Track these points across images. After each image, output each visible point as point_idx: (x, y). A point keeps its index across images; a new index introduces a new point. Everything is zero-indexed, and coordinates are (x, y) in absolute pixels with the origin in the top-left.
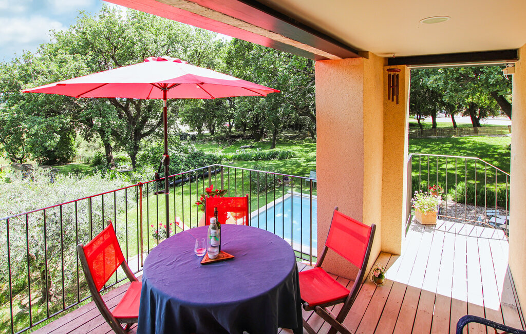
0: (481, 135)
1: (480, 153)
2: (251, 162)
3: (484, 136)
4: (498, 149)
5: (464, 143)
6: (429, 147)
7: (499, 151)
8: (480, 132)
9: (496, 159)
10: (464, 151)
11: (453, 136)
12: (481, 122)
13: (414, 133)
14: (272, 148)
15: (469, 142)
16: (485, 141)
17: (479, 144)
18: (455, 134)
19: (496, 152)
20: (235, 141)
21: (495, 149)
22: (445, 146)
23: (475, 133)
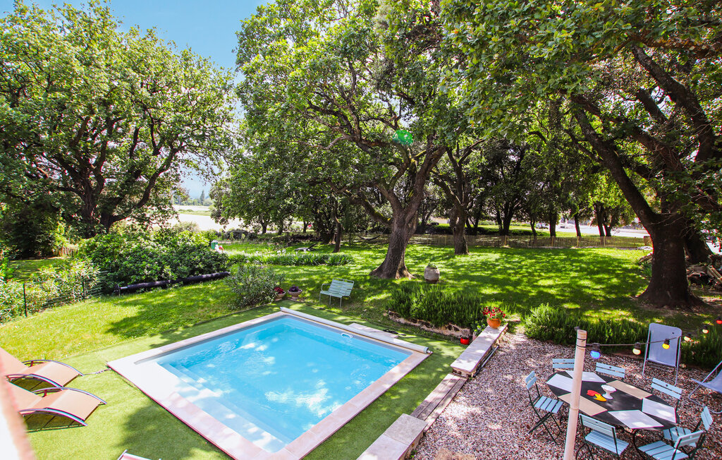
0: (607, 248)
1: (598, 267)
2: (289, 267)
3: (611, 248)
4: (623, 263)
5: (583, 255)
6: (535, 258)
7: (624, 266)
8: (607, 244)
9: (617, 276)
10: (578, 264)
11: (573, 248)
12: (612, 233)
13: (526, 242)
14: (334, 252)
15: (589, 254)
16: (609, 254)
17: (601, 257)
18: (575, 245)
19: (620, 267)
20: (299, 242)
21: (619, 263)
22: (557, 257)
23: (601, 244)
